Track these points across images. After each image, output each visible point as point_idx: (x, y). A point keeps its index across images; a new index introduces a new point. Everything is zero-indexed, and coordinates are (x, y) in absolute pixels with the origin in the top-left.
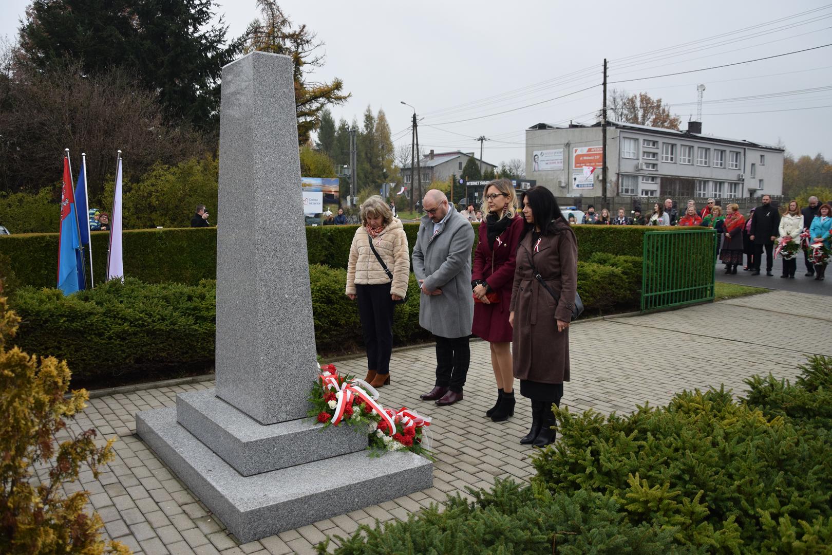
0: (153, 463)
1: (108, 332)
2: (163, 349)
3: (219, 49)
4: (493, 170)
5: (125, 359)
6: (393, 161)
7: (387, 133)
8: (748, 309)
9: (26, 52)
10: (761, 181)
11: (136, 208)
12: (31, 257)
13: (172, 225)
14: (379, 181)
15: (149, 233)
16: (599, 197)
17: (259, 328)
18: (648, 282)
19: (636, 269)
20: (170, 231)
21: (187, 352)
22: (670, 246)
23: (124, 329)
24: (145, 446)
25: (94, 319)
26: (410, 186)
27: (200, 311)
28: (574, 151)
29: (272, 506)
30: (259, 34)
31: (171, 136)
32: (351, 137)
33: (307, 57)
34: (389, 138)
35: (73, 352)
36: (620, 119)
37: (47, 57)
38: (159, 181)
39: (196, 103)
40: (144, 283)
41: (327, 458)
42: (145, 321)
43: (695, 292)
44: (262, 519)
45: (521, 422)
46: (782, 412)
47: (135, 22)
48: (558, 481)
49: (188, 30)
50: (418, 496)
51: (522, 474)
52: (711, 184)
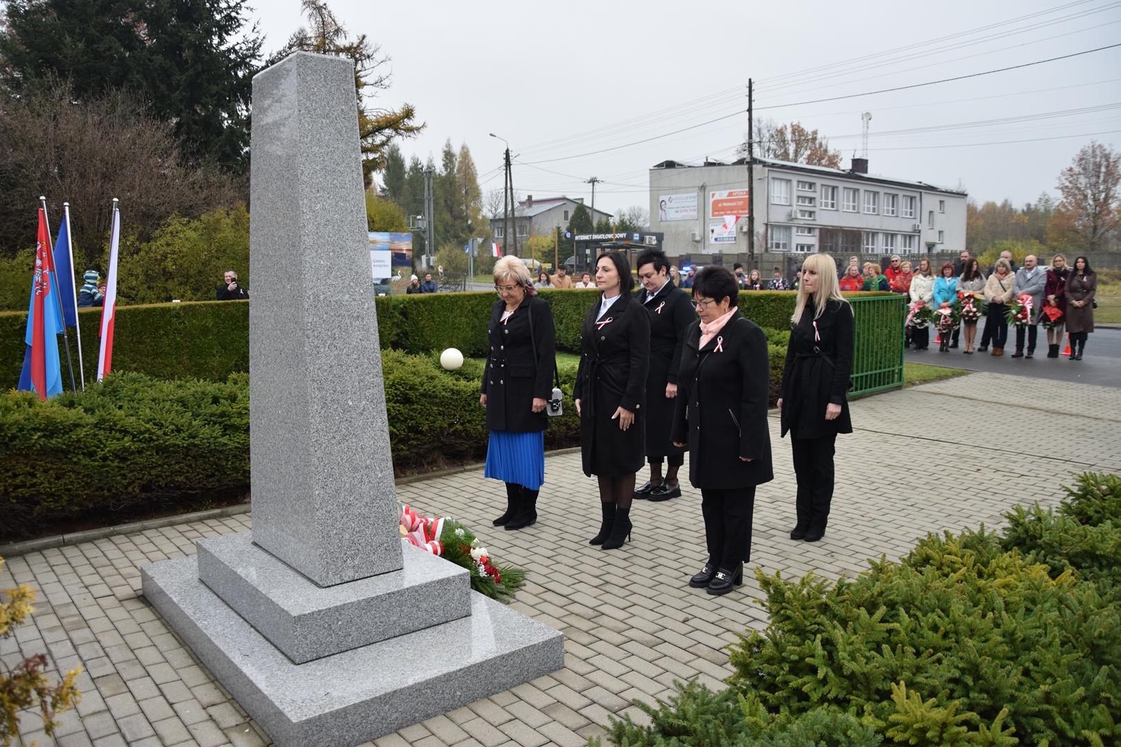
0: (166, 641)
1: (102, 450)
2: (179, 471)
3: (253, 66)
4: (608, 220)
5: (126, 488)
6: (480, 210)
7: (473, 175)
8: (947, 397)
10: (940, 232)
11: (147, 275)
13: (194, 297)
14: (463, 236)
15: (162, 309)
16: (744, 254)
17: (312, 449)
20: (190, 306)
21: (213, 475)
23: (123, 447)
24: (154, 614)
25: (82, 433)
26: (502, 241)
27: (230, 417)
28: (711, 196)
29: (337, 711)
30: (305, 47)
31: (191, 179)
32: (426, 179)
33: (368, 76)
34: (475, 179)
35: (53, 480)
36: (767, 155)
37: (25, 77)
38: (176, 239)
39: (224, 137)
40: (152, 379)
41: (413, 632)
42: (152, 434)
43: (880, 377)
44: (324, 730)
45: (676, 565)
46: (1064, 561)
47: (142, 31)
48: (772, 688)
49: (211, 41)
50: (545, 682)
51: (685, 643)
52: (880, 238)
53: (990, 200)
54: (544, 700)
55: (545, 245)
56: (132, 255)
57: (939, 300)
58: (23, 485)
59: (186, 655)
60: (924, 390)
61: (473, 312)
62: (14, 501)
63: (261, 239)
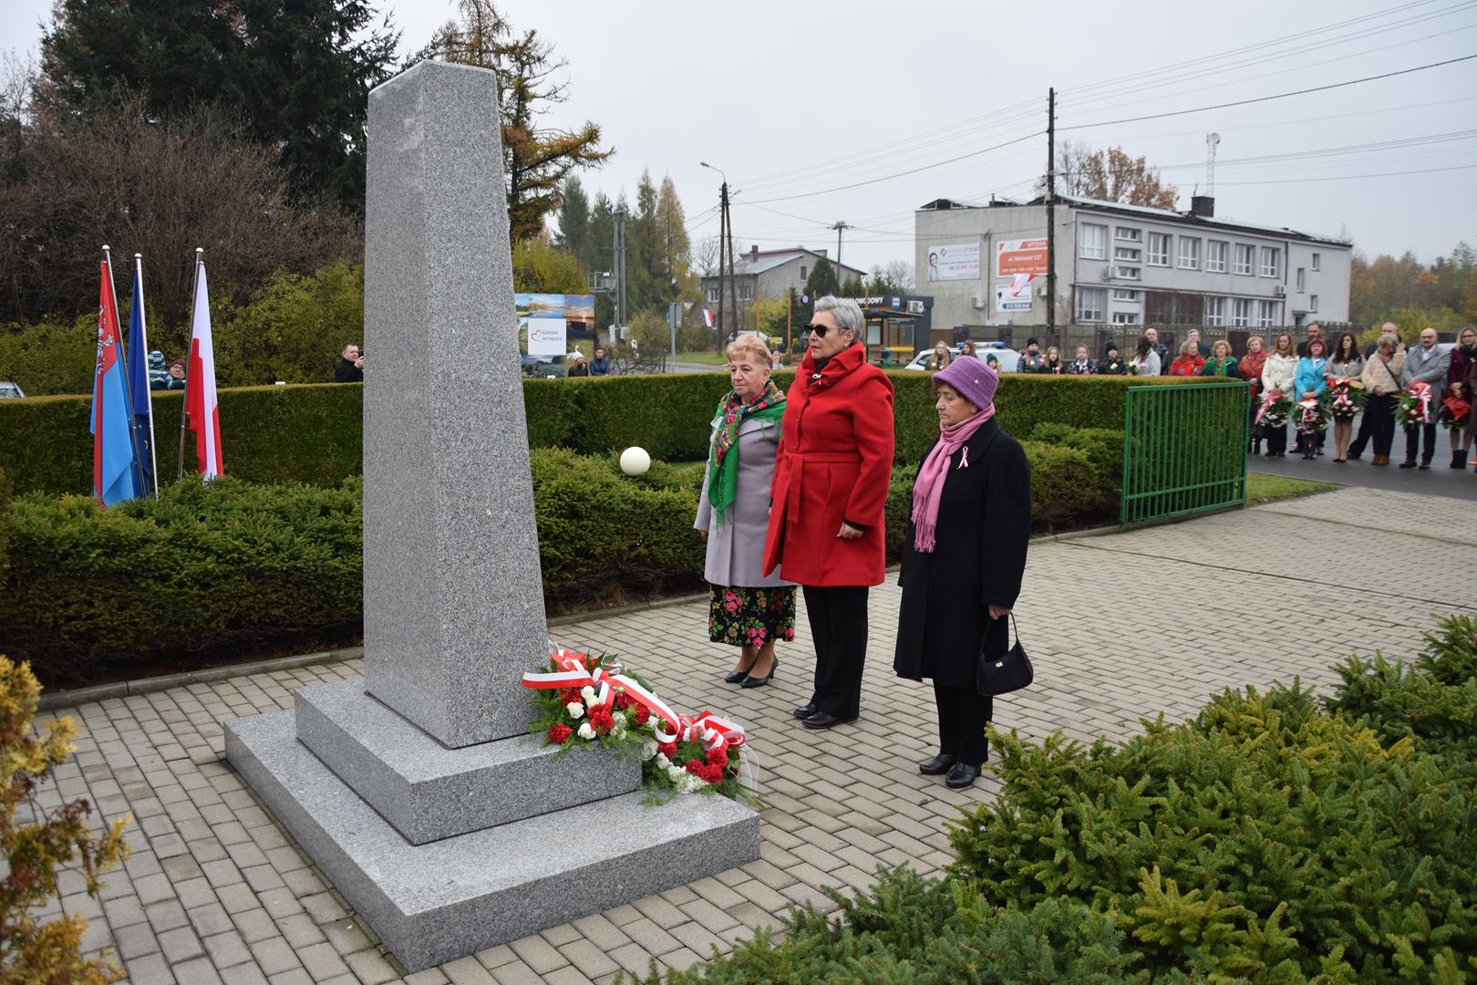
0: (253, 816)
1: (178, 574)
2: (277, 603)
3: (385, 72)
4: (859, 280)
5: (208, 622)
6: (688, 265)
7: (678, 218)
8: (1304, 520)
9: (52, 80)
10: (1313, 297)
11: (244, 349)
12: (52, 438)
13: (306, 379)
14: (665, 299)
15: (261, 393)
16: (1042, 326)
17: (439, 571)
18: (1132, 474)
19: (1112, 452)
20: (298, 390)
21: (320, 608)
22: (1171, 410)
23: (206, 569)
24: (240, 782)
25: (152, 550)
26: (717, 308)
27: (343, 533)
28: (998, 247)
29: (462, 904)
30: (455, 47)
31: (302, 223)
32: (616, 224)
33: (538, 86)
34: (681, 224)
35: (115, 611)
36: (1076, 191)
37: (88, 89)
38: (282, 302)
39: (346, 167)
40: (245, 483)
41: (566, 808)
42: (243, 553)
43: (1213, 491)
44: (445, 927)
45: (917, 733)
46: (1406, 727)
47: (241, 27)
48: (999, 875)
49: (330, 40)
50: (734, 876)
51: (920, 831)
52: (1230, 305)
53: (1385, 253)
54: (729, 899)
55: (774, 312)
56: (225, 323)
57: (1302, 389)
58: (77, 617)
59: (278, 833)
60: (1273, 510)
61: (671, 400)
62: (67, 637)
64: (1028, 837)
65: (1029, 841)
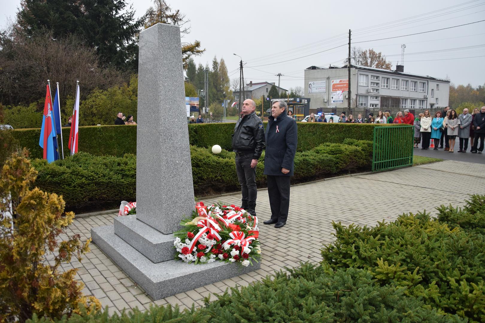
0: (102, 256)
1: (74, 183)
2: (104, 193)
3: (130, 24)
4: (286, 93)
5: (83, 199)
6: (229, 88)
7: (226, 72)
8: (432, 170)
9: (21, 26)
10: (437, 99)
11: (84, 114)
13: (105, 124)
14: (221, 99)
15: (93, 128)
16: (346, 108)
17: (162, 180)
18: (376, 155)
19: (369, 148)
20: (105, 127)
21: (118, 195)
22: (388, 134)
23: (82, 182)
25: (66, 176)
26: (239, 102)
27: (125, 171)
28: (332, 82)
29: (171, 279)
30: (153, 15)
31: (104, 73)
32: (205, 74)
34: (227, 74)
36: (358, 64)
37: (33, 29)
38: (97, 99)
39: (118, 55)
40: (92, 155)
42: (94, 177)
43: (402, 161)
44: (166, 286)
45: (308, 233)
46: (457, 225)
47: (83, 9)
49: (112, 13)
50: (252, 274)
52: (409, 101)
53: (461, 84)
54: (251, 280)
59: (110, 261)
60: (422, 167)
61: (225, 131)
63: (143, 97)
64: (344, 252)
65: (345, 253)
